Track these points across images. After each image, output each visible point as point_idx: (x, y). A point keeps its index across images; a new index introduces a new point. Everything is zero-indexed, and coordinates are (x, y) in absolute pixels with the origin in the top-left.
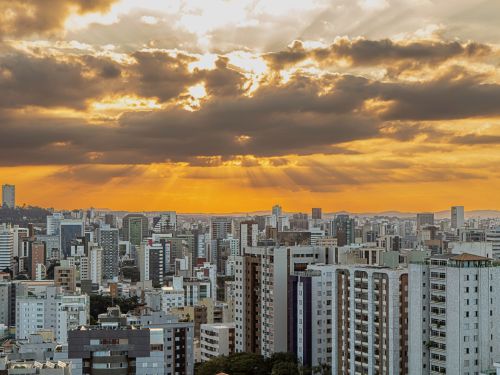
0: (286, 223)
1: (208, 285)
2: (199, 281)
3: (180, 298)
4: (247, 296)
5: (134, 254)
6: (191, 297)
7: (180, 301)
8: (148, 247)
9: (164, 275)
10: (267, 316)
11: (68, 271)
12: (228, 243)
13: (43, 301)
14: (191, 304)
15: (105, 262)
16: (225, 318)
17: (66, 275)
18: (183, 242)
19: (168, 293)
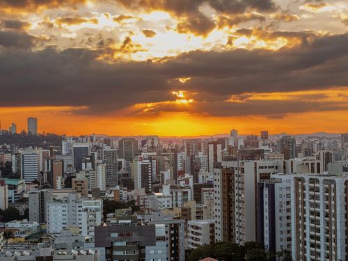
0: (241, 143)
1: (189, 191)
2: (182, 188)
3: (168, 201)
4: (224, 198)
5: (128, 169)
6: (177, 200)
7: (169, 204)
8: (140, 163)
9: (152, 183)
10: (240, 214)
11: (82, 182)
12: (199, 158)
13: (66, 205)
14: (177, 205)
15: (108, 175)
16: (205, 216)
17: (81, 185)
18: (166, 158)
19: (159, 197)
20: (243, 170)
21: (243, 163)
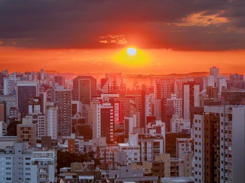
0: (223, 83)
1: (161, 141)
2: (152, 137)
3: (136, 154)
4: (206, 152)
5: (85, 113)
6: (146, 153)
7: (136, 157)
8: (99, 107)
9: (114, 132)
10: (226, 171)
11: (29, 128)
12: (172, 102)
13: (11, 156)
14: (146, 159)
15: (60, 120)
16: (181, 172)
17: (27, 132)
18: (131, 101)
19: (125, 148)
20: (230, 117)
21: (231, 109)
